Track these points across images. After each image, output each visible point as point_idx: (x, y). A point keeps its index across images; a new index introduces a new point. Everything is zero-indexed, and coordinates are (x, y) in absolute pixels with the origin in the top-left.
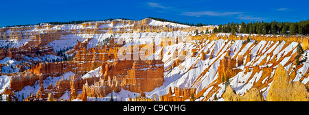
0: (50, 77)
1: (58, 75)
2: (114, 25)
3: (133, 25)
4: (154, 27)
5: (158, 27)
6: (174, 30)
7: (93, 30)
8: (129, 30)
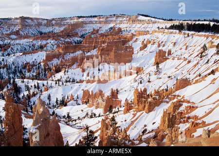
0: (68, 54)
1: (73, 53)
2: (116, 19)
3: (128, 19)
4: (140, 21)
5: (143, 21)
6: (153, 23)
7: (103, 21)
8: (125, 22)
